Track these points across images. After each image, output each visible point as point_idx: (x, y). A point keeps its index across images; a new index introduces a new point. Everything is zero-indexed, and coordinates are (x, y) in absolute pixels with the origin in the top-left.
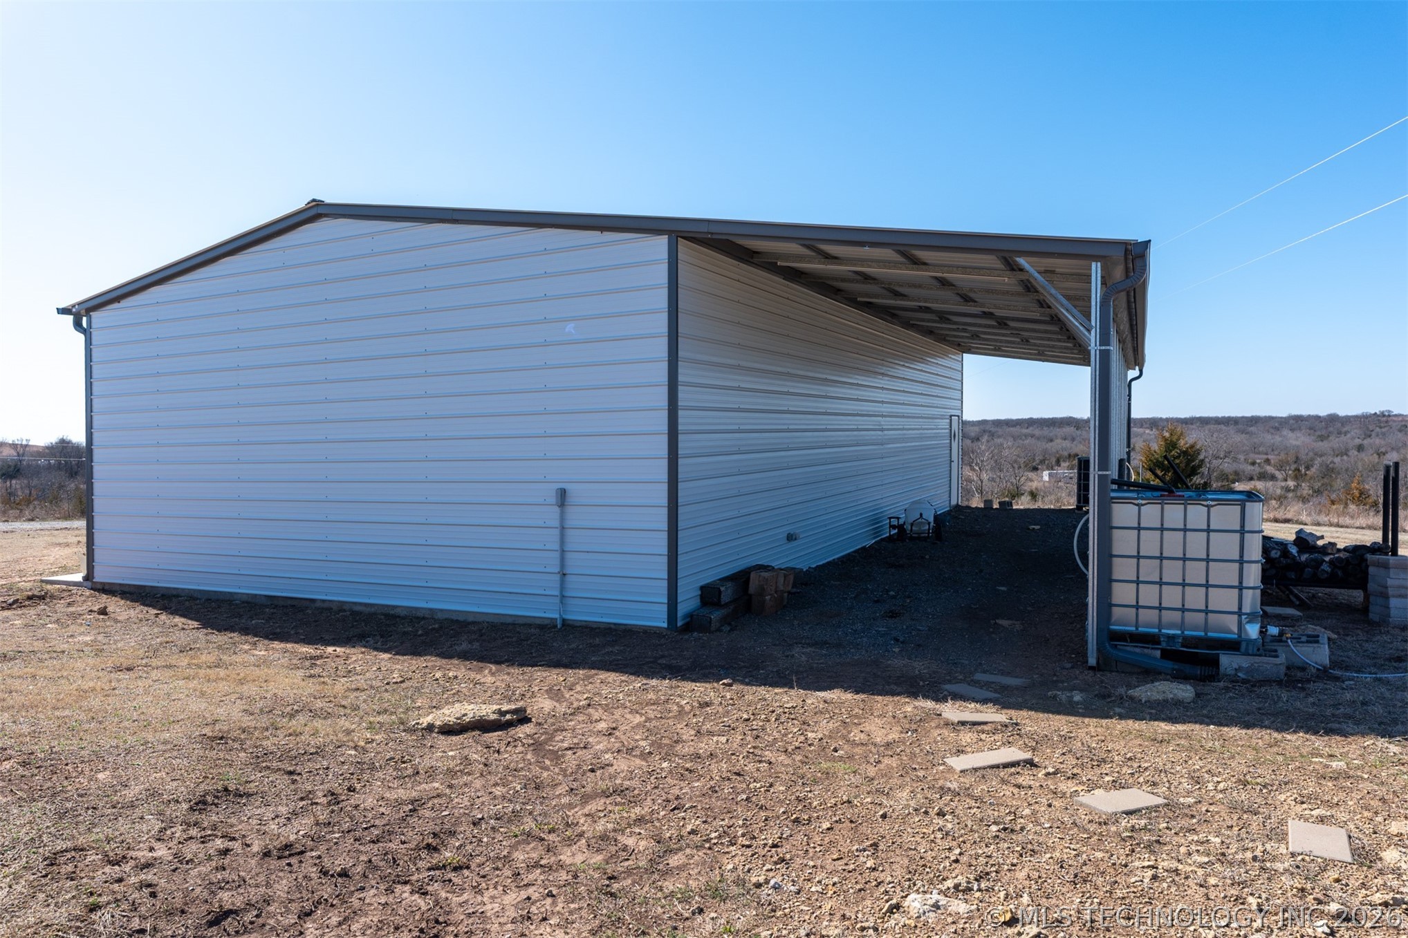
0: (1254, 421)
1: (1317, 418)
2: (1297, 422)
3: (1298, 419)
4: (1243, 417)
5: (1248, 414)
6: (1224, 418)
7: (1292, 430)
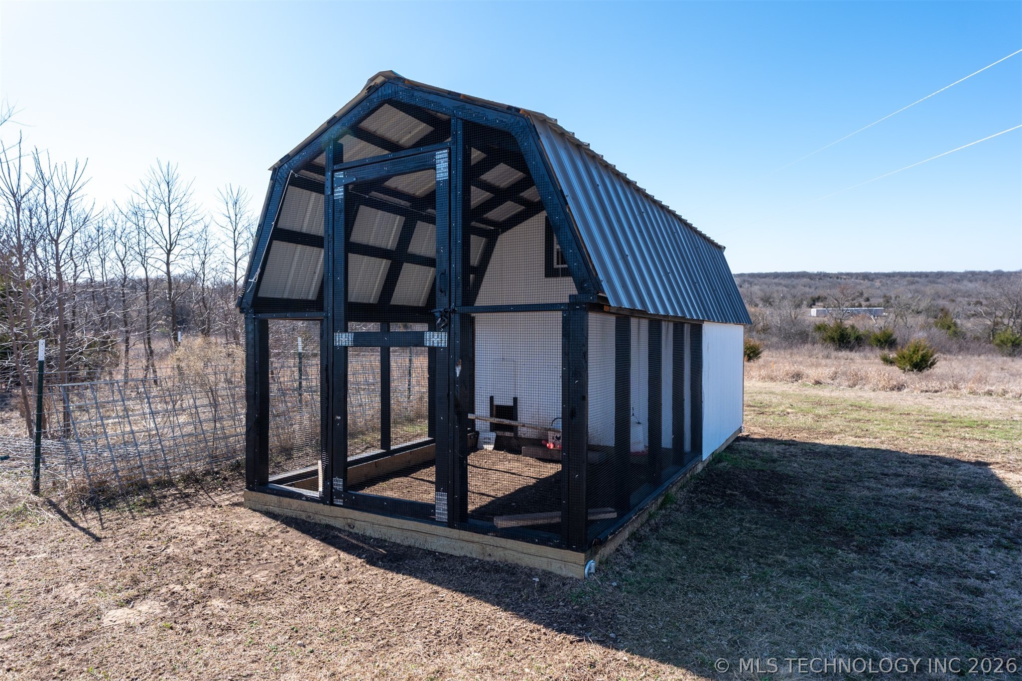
0: (940, 275)
1: (987, 273)
2: (972, 276)
3: (973, 273)
4: (931, 273)
5: (935, 270)
6: (917, 273)
7: (971, 281)
